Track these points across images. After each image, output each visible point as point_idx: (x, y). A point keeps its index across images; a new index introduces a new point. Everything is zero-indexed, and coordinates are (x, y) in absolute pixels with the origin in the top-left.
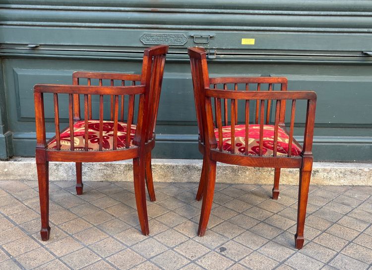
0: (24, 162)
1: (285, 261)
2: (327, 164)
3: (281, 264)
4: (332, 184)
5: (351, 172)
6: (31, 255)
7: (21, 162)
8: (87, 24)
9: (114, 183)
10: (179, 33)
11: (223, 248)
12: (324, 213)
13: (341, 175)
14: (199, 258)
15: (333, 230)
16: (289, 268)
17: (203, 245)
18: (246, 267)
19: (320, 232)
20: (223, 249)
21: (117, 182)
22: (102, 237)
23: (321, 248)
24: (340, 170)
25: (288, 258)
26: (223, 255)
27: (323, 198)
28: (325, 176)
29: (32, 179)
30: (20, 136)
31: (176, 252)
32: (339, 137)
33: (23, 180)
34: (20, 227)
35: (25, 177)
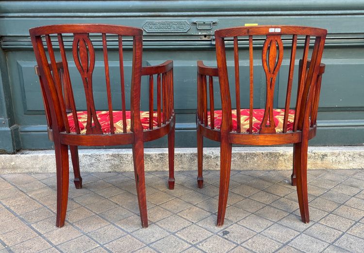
0: (31, 155)
1: (289, 242)
2: (336, 148)
3: (284, 245)
4: (341, 167)
5: (360, 155)
6: (27, 244)
7: (27, 155)
8: (89, 14)
9: (122, 173)
10: (181, 20)
11: (226, 231)
12: (331, 195)
13: (350, 159)
14: (201, 242)
15: (339, 211)
16: (293, 249)
17: (206, 229)
18: (248, 249)
19: (326, 213)
20: (226, 233)
21: (125, 172)
22: (103, 225)
23: (327, 229)
24: (349, 154)
25: (292, 240)
26: (226, 238)
27: (332, 181)
28: (334, 160)
29: (40, 172)
30: (27, 129)
31: (178, 237)
32: (346, 121)
33: (30, 173)
34: (20, 218)
35: (32, 170)
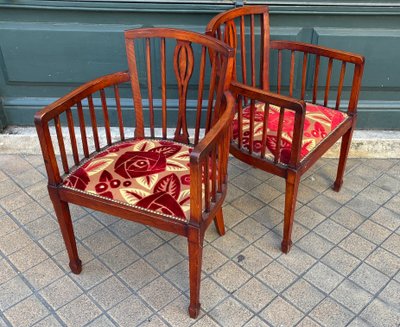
0: (21, 135)
1: (304, 273)
2: (375, 133)
3: (300, 277)
7: (17, 135)
11: (242, 256)
12: (358, 204)
13: (389, 148)
14: (215, 271)
15: (363, 228)
17: (221, 252)
18: (262, 282)
20: (241, 258)
24: (387, 142)
26: (241, 267)
27: (363, 179)
28: (370, 149)
29: (34, 153)
30: (12, 102)
33: (23, 155)
35: (25, 152)
